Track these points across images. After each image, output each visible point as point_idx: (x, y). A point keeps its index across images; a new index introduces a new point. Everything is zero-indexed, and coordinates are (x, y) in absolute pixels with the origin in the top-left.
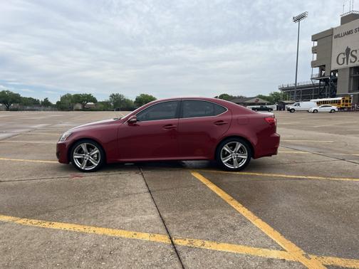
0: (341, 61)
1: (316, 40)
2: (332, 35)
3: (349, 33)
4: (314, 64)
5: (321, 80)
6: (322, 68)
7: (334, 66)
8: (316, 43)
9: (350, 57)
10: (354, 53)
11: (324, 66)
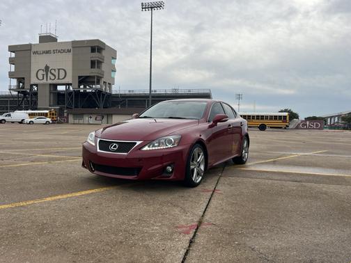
0: (40, 76)
1: (14, 52)
2: (30, 50)
3: (48, 52)
4: (11, 75)
5: (19, 92)
6: (20, 80)
7: (34, 80)
8: (13, 55)
9: (49, 74)
10: (53, 71)
11: (24, 78)
